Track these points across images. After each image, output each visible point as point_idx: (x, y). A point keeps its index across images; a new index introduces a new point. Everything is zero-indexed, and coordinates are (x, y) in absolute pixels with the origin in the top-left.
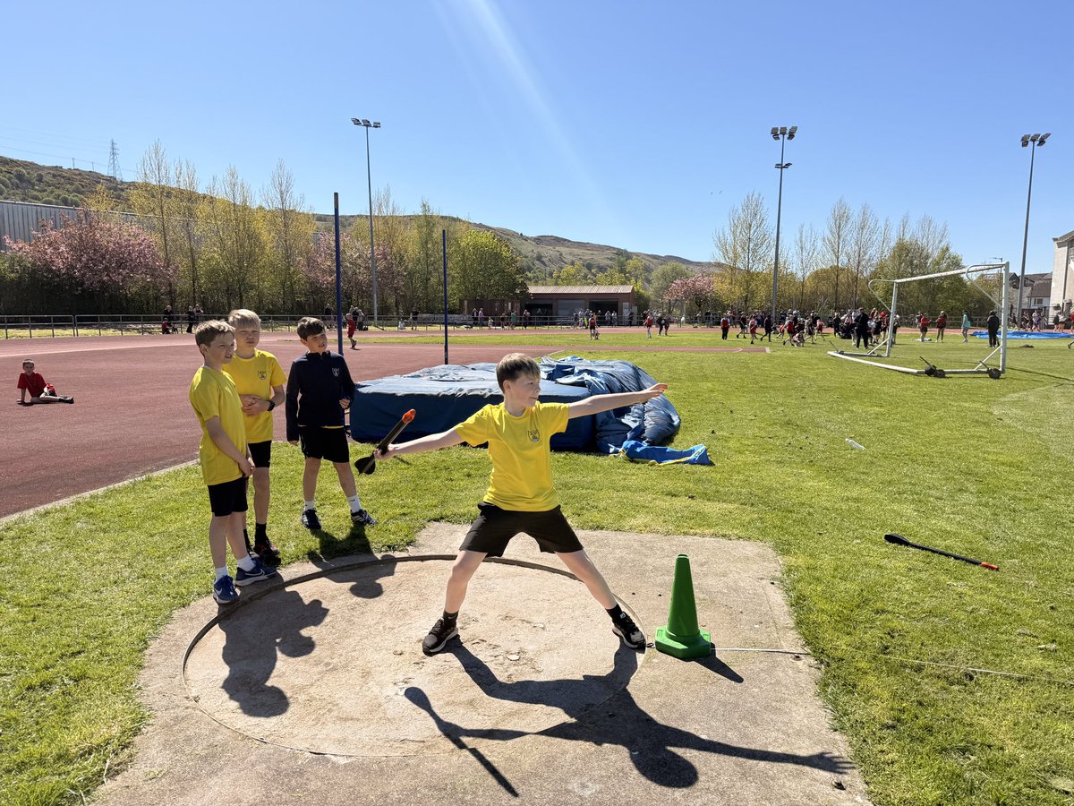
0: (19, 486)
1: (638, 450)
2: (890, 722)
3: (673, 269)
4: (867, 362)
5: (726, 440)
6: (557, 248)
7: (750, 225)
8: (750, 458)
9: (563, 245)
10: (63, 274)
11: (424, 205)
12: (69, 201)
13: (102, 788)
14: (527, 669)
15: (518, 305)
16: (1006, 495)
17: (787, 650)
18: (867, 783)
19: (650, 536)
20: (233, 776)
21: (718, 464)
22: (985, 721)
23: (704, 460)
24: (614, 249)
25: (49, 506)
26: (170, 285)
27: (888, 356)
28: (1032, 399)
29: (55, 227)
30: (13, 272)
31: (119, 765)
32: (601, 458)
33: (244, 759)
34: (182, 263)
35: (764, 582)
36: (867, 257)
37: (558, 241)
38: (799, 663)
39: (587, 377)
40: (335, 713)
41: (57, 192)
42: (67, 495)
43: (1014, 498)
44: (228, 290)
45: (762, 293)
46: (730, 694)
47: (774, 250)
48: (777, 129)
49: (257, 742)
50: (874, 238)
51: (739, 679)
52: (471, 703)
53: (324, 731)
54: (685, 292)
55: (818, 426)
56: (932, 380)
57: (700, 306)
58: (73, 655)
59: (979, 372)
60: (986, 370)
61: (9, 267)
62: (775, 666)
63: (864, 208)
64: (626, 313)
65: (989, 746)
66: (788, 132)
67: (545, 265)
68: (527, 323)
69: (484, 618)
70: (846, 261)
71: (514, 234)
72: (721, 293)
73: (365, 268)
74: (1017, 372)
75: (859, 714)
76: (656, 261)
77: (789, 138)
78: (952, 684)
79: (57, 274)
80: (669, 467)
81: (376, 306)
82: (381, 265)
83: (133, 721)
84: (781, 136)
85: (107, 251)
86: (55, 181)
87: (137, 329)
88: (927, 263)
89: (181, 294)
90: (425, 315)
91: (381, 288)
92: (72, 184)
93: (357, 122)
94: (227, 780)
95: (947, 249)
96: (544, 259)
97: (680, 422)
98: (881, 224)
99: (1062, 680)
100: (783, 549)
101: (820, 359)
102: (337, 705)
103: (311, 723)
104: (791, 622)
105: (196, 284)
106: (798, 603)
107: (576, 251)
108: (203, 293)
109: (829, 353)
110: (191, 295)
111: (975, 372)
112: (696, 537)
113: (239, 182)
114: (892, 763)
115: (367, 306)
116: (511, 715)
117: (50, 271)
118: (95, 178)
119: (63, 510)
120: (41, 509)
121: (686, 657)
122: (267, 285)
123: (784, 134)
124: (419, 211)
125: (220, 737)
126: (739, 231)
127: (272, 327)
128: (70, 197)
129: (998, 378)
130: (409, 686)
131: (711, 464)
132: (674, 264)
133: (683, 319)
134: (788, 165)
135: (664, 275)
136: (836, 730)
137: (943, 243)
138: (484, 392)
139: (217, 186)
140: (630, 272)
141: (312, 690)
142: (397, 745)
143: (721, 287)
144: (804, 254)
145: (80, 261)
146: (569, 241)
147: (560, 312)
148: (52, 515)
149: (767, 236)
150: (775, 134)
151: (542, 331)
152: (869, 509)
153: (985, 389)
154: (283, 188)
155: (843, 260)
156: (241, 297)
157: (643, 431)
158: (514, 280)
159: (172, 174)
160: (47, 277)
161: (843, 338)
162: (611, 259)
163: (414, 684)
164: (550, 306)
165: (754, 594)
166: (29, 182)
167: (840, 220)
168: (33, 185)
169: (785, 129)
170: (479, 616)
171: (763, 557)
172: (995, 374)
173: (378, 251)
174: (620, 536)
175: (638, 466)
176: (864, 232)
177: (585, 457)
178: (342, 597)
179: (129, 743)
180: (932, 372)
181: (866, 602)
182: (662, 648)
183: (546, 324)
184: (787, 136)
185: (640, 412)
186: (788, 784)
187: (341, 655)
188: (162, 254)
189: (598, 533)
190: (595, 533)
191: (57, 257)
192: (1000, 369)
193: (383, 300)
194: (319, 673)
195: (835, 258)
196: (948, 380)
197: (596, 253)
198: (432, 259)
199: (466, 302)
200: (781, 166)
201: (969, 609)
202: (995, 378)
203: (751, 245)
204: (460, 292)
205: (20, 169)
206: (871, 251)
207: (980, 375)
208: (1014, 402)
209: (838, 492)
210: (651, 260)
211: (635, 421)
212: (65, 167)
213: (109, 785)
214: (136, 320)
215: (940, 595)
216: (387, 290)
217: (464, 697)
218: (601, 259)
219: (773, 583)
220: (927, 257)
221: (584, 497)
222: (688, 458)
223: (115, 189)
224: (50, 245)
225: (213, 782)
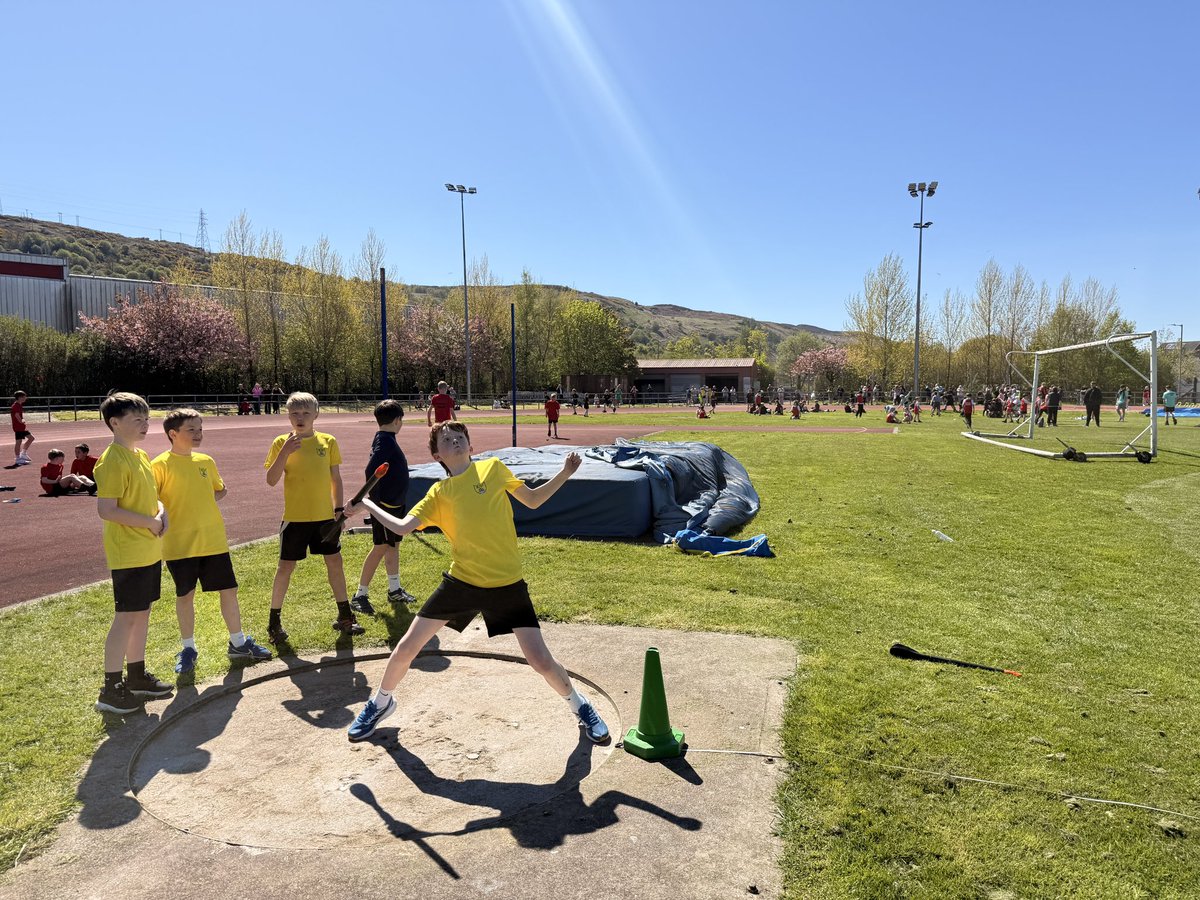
0: (34, 575)
1: (692, 540)
2: (837, 828)
3: (803, 340)
4: (1002, 444)
5: (800, 529)
6: (676, 318)
7: (888, 291)
8: (819, 549)
9: (683, 315)
10: (140, 352)
11: (525, 275)
12: (154, 275)
13: (11, 871)
14: (483, 768)
15: (626, 381)
16: (1090, 593)
17: (763, 753)
18: (785, 888)
19: (670, 632)
20: (143, 864)
21: (778, 557)
22: (947, 832)
23: (764, 552)
24: (740, 318)
25: (54, 596)
26: (250, 362)
27: (1031, 437)
28: (1179, 486)
29: (133, 303)
30: (86, 350)
31: (34, 849)
32: (652, 549)
33: (160, 847)
34: (263, 340)
35: (772, 681)
36: (1022, 325)
37: (677, 310)
38: (770, 767)
39: (646, 460)
40: (268, 807)
41: (143, 265)
42: (78, 584)
43: (1101, 596)
44: (312, 368)
45: (902, 365)
46: (682, 797)
47: (914, 319)
48: (915, 185)
49: (178, 832)
50: (1030, 303)
51: (697, 781)
52: (410, 800)
53: (251, 824)
54: (814, 365)
55: (912, 515)
56: (1070, 464)
57: (831, 381)
58: (28, 743)
59: (1126, 455)
60: (1134, 453)
61: (83, 345)
62: (745, 767)
63: (1018, 270)
64: (747, 389)
65: (938, 857)
66: (927, 188)
67: (662, 336)
68: (637, 400)
69: (459, 716)
70: (998, 329)
71: (628, 304)
72: (856, 366)
73: (460, 343)
74: (1174, 456)
75: (808, 820)
76: (787, 330)
77: (928, 195)
78: (926, 791)
79: (132, 351)
80: (722, 559)
81: (469, 384)
82: (476, 339)
83: (62, 807)
84: (919, 193)
85: (185, 327)
86: (141, 253)
87: (213, 410)
88: (1092, 332)
89: (262, 372)
90: (523, 393)
91: (476, 365)
92: (158, 257)
93: (451, 188)
94: (136, 867)
95: (1116, 315)
96: (661, 330)
97: (758, 510)
98: (1037, 288)
99: (1055, 791)
100: (806, 649)
101: (950, 441)
102: (274, 798)
103: (242, 815)
104: (779, 725)
105: (278, 362)
106: (797, 703)
107: (697, 321)
108: (285, 371)
109: (963, 433)
110: (273, 373)
111: (1121, 456)
112: (718, 634)
113: (330, 252)
114: (821, 869)
115: (462, 383)
116: (447, 813)
117: (125, 348)
118: (183, 250)
119: (69, 599)
120: (46, 598)
121: (649, 757)
122: (356, 362)
123: (922, 190)
124: (519, 281)
125: (143, 826)
126: (875, 297)
127: (357, 407)
128: (156, 270)
129: (1148, 462)
130: (355, 782)
131: (772, 555)
132: (803, 333)
133: (813, 395)
134: (928, 224)
135: (793, 348)
136: (776, 835)
137: (1112, 309)
138: (532, 477)
139: (306, 258)
140: (752, 344)
141: (254, 784)
142: (318, 839)
143: (854, 359)
144: (951, 322)
145: (157, 338)
146: (689, 310)
147: (674, 388)
148: (55, 605)
149: (906, 303)
150: (913, 190)
151: (648, 409)
152: (926, 606)
153: (1128, 475)
154: (374, 259)
155: (996, 328)
156: (326, 375)
157: (705, 520)
158: (621, 353)
159: (258, 244)
160: (121, 355)
161: (991, 416)
162: (736, 329)
163: (360, 780)
164: (662, 382)
165: (755, 694)
166: (114, 254)
167: (991, 283)
168: (118, 258)
169: (924, 184)
170: (454, 714)
171: (780, 656)
172: (1144, 458)
173: (473, 325)
174: (637, 632)
175: (688, 557)
176: (1019, 298)
177: (636, 547)
178: (321, 692)
179: (52, 829)
180: (1071, 456)
181: (873, 705)
182: (630, 749)
183: (656, 401)
184: (926, 193)
185: (710, 499)
186: (700, 886)
187: (297, 750)
188: (242, 330)
189: (616, 629)
190: (611, 628)
191: (132, 335)
192: (1151, 452)
193: (478, 377)
194: (268, 767)
195: (986, 327)
196: (1089, 465)
197: (719, 322)
198: (533, 331)
199: (568, 378)
200: (920, 226)
201: (989, 714)
202: (1144, 462)
203: (889, 313)
204: (562, 367)
205: (106, 241)
206: (1028, 318)
207: (1129, 459)
208: (1156, 489)
209: (902, 588)
210: (781, 329)
211: (698, 509)
212: (152, 239)
213: (20, 868)
214: (212, 400)
215: (962, 699)
216: (483, 367)
217: (405, 794)
218: (724, 329)
219: (780, 683)
220: (1093, 325)
221: (615, 591)
222: (747, 549)
223: (203, 261)
224: (125, 321)
225: (121, 869)
